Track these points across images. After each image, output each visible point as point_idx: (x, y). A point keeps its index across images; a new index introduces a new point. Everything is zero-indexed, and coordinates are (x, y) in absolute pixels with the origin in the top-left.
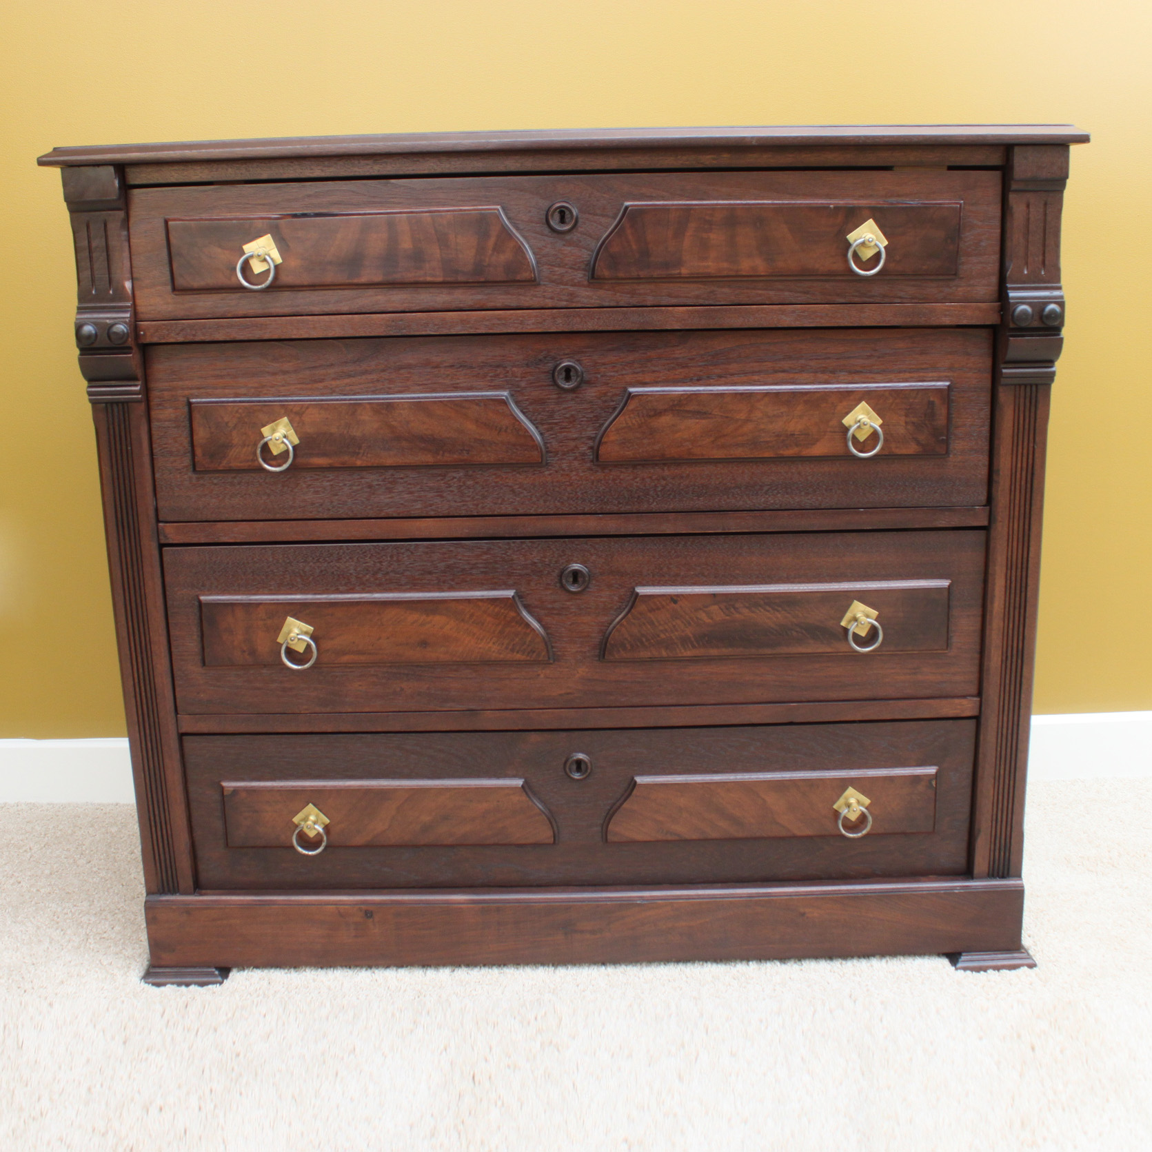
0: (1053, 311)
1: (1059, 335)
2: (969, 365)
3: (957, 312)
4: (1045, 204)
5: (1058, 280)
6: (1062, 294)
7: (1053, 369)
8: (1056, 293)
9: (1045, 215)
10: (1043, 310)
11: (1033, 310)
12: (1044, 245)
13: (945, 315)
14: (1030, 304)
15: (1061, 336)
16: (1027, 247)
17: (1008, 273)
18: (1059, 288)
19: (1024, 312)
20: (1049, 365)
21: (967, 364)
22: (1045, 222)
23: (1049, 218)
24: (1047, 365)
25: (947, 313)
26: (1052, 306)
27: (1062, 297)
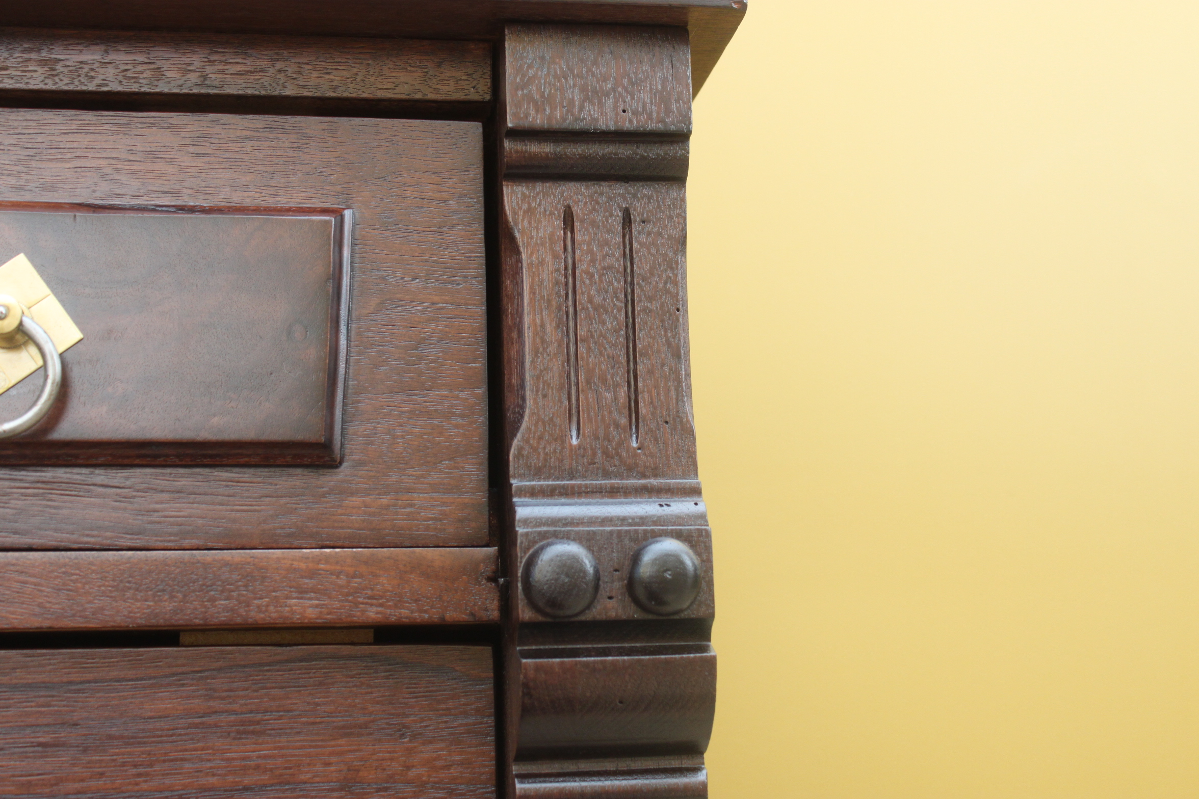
0: (670, 562)
1: (705, 649)
2: (412, 773)
3: (343, 580)
4: (627, 220)
5: (692, 467)
6: (701, 508)
7: (701, 777)
8: (681, 507)
9: (629, 255)
10: (636, 558)
11: (598, 560)
12: (632, 352)
13: (302, 592)
14: (587, 540)
15: (712, 654)
16: (572, 360)
17: (516, 443)
18: (695, 492)
19: (570, 567)
20: (686, 763)
21: (408, 768)
22: (629, 276)
23: (642, 266)
24: (675, 763)
25: (308, 582)
26: (669, 545)
27: (703, 517)
